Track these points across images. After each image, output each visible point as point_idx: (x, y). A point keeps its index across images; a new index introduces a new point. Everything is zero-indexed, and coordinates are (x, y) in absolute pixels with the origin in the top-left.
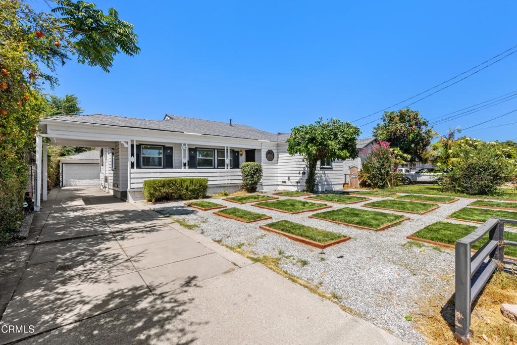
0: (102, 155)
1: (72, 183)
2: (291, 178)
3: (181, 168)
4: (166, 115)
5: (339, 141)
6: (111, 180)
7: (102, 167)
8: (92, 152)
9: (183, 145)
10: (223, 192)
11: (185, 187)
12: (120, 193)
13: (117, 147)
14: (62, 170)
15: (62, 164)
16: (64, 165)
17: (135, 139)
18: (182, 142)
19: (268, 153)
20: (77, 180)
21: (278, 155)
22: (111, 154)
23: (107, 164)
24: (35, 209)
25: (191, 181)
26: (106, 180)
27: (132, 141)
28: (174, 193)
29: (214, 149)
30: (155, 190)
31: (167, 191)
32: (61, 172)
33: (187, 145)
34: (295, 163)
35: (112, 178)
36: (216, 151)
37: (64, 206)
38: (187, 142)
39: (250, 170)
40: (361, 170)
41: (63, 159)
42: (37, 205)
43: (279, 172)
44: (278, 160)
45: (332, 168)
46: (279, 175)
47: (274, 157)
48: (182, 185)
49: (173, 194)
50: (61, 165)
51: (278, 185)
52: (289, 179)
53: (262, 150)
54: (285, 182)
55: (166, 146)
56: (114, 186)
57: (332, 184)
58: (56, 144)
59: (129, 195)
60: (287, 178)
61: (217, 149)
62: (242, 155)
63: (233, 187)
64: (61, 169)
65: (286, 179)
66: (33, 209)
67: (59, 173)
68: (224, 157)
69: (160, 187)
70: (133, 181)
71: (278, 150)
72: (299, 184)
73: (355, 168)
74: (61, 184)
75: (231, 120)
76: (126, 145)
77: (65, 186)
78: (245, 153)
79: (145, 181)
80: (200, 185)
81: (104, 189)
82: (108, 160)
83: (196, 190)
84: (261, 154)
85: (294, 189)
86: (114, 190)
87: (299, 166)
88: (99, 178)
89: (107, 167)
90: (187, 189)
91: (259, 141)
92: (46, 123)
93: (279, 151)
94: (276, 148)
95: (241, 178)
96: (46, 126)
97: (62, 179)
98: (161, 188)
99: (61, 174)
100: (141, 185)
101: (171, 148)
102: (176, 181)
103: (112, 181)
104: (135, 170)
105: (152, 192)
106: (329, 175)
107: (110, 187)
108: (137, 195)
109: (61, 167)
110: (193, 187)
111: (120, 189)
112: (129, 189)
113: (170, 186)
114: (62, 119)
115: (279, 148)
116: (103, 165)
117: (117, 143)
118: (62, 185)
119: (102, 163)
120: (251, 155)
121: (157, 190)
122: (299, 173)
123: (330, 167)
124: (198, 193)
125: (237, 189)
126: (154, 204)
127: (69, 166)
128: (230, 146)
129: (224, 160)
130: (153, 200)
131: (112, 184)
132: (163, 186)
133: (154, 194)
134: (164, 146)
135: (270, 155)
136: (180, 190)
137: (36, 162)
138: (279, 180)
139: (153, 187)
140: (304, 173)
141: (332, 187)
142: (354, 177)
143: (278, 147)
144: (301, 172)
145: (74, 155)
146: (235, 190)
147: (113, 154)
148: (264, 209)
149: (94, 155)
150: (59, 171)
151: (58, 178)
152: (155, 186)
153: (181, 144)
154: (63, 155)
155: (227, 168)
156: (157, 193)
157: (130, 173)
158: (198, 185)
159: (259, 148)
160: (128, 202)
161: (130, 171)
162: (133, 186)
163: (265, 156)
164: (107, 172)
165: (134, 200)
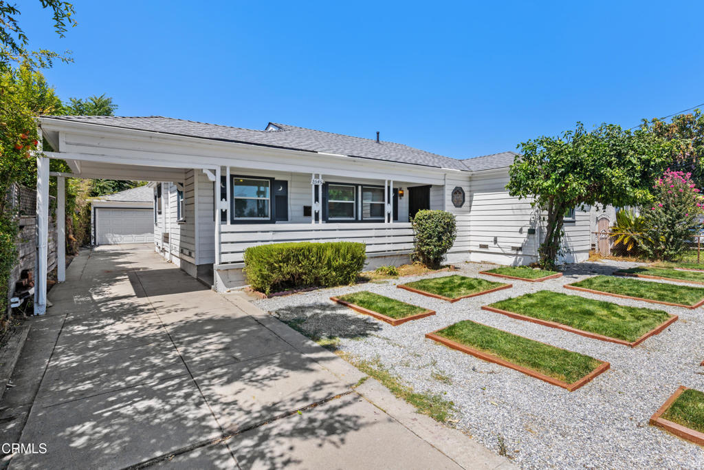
0: (158, 194)
1: (110, 240)
2: (498, 239)
3: (311, 223)
4: (270, 124)
5: (632, 168)
6: (176, 240)
7: (158, 216)
8: (139, 190)
9: (313, 176)
10: (385, 268)
11: (326, 262)
12: (196, 268)
13: (189, 181)
14: (95, 218)
15: (95, 208)
16: (97, 210)
17: (229, 164)
18: (313, 171)
19: (456, 193)
20: (117, 235)
21: (471, 196)
22: (176, 194)
23: (168, 210)
24: (36, 311)
25: (337, 249)
26: (166, 238)
27: (223, 169)
28: (305, 274)
29: (357, 186)
30: (272, 269)
31: (293, 270)
32: (92, 222)
33: (320, 177)
34: (511, 212)
35: (178, 237)
36: (360, 188)
37: (95, 297)
38: (321, 172)
39: (437, 226)
40: (615, 224)
41: (95, 201)
42: (40, 302)
43: (472, 228)
44: (470, 206)
45: (574, 222)
46: (471, 233)
47: (464, 201)
48: (320, 257)
49: (304, 277)
50: (92, 211)
51: (470, 252)
52: (495, 241)
53: (447, 187)
54: (486, 247)
55: (277, 178)
56: (182, 251)
57: (574, 252)
58: (82, 176)
59: (217, 276)
60: (492, 239)
61: (362, 185)
62: (402, 195)
63: (398, 257)
64: (92, 217)
65: (488, 240)
66: (30, 311)
67: (90, 222)
68: (384, 200)
69: (280, 262)
70: (225, 248)
71: (470, 186)
72: (520, 253)
73: (605, 221)
74: (93, 241)
75: (378, 133)
76: (211, 177)
77: (98, 246)
78: (408, 191)
79: (249, 249)
80: (353, 258)
81: (162, 254)
82: (170, 205)
83: (345, 267)
84: (443, 195)
85: (508, 261)
86: (181, 259)
87: (520, 218)
88: (153, 233)
89: (168, 216)
90: (329, 265)
91: (443, 171)
92: (56, 129)
93: (473, 188)
94: (468, 184)
95: (411, 239)
96: (56, 135)
97: (95, 233)
98: (281, 264)
99: (93, 225)
100: (240, 257)
101: (285, 184)
102: (309, 250)
103: (178, 243)
104: (228, 226)
105: (265, 272)
106: (570, 234)
107: (173, 252)
108: (233, 277)
109: (92, 214)
110: (341, 261)
111: (196, 260)
112: (216, 264)
113: (298, 260)
114: (90, 121)
115: (473, 183)
116: (160, 213)
117: (189, 172)
118: (95, 243)
119: (160, 208)
120: (420, 197)
121: (275, 268)
122: (521, 231)
123: (570, 219)
124: (349, 273)
125: (405, 261)
126: (270, 297)
127: (106, 213)
128: (393, 179)
129: (384, 204)
130: (268, 290)
131: (178, 249)
132: (286, 260)
133: (269, 276)
134: (272, 179)
135: (459, 196)
136: (316, 268)
137: (37, 212)
138: (471, 243)
139: (268, 263)
140: (531, 232)
141: (573, 257)
142: (604, 236)
143: (470, 181)
144: (526, 230)
145: (112, 194)
146: (401, 263)
147: (180, 193)
148: (528, 323)
149: (143, 194)
150: (90, 219)
151: (88, 231)
152: (272, 260)
153: (311, 174)
154: (94, 194)
155: (389, 221)
156: (274, 276)
157: (220, 233)
158: (349, 256)
159: (440, 183)
160: (216, 291)
161: (220, 228)
162: (225, 258)
163: (450, 198)
164: (168, 226)
165: (227, 286)
